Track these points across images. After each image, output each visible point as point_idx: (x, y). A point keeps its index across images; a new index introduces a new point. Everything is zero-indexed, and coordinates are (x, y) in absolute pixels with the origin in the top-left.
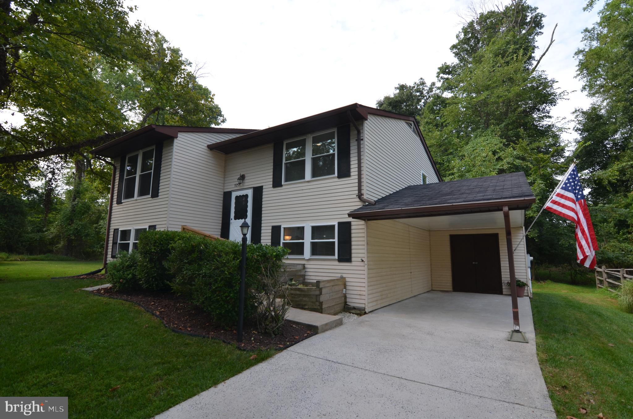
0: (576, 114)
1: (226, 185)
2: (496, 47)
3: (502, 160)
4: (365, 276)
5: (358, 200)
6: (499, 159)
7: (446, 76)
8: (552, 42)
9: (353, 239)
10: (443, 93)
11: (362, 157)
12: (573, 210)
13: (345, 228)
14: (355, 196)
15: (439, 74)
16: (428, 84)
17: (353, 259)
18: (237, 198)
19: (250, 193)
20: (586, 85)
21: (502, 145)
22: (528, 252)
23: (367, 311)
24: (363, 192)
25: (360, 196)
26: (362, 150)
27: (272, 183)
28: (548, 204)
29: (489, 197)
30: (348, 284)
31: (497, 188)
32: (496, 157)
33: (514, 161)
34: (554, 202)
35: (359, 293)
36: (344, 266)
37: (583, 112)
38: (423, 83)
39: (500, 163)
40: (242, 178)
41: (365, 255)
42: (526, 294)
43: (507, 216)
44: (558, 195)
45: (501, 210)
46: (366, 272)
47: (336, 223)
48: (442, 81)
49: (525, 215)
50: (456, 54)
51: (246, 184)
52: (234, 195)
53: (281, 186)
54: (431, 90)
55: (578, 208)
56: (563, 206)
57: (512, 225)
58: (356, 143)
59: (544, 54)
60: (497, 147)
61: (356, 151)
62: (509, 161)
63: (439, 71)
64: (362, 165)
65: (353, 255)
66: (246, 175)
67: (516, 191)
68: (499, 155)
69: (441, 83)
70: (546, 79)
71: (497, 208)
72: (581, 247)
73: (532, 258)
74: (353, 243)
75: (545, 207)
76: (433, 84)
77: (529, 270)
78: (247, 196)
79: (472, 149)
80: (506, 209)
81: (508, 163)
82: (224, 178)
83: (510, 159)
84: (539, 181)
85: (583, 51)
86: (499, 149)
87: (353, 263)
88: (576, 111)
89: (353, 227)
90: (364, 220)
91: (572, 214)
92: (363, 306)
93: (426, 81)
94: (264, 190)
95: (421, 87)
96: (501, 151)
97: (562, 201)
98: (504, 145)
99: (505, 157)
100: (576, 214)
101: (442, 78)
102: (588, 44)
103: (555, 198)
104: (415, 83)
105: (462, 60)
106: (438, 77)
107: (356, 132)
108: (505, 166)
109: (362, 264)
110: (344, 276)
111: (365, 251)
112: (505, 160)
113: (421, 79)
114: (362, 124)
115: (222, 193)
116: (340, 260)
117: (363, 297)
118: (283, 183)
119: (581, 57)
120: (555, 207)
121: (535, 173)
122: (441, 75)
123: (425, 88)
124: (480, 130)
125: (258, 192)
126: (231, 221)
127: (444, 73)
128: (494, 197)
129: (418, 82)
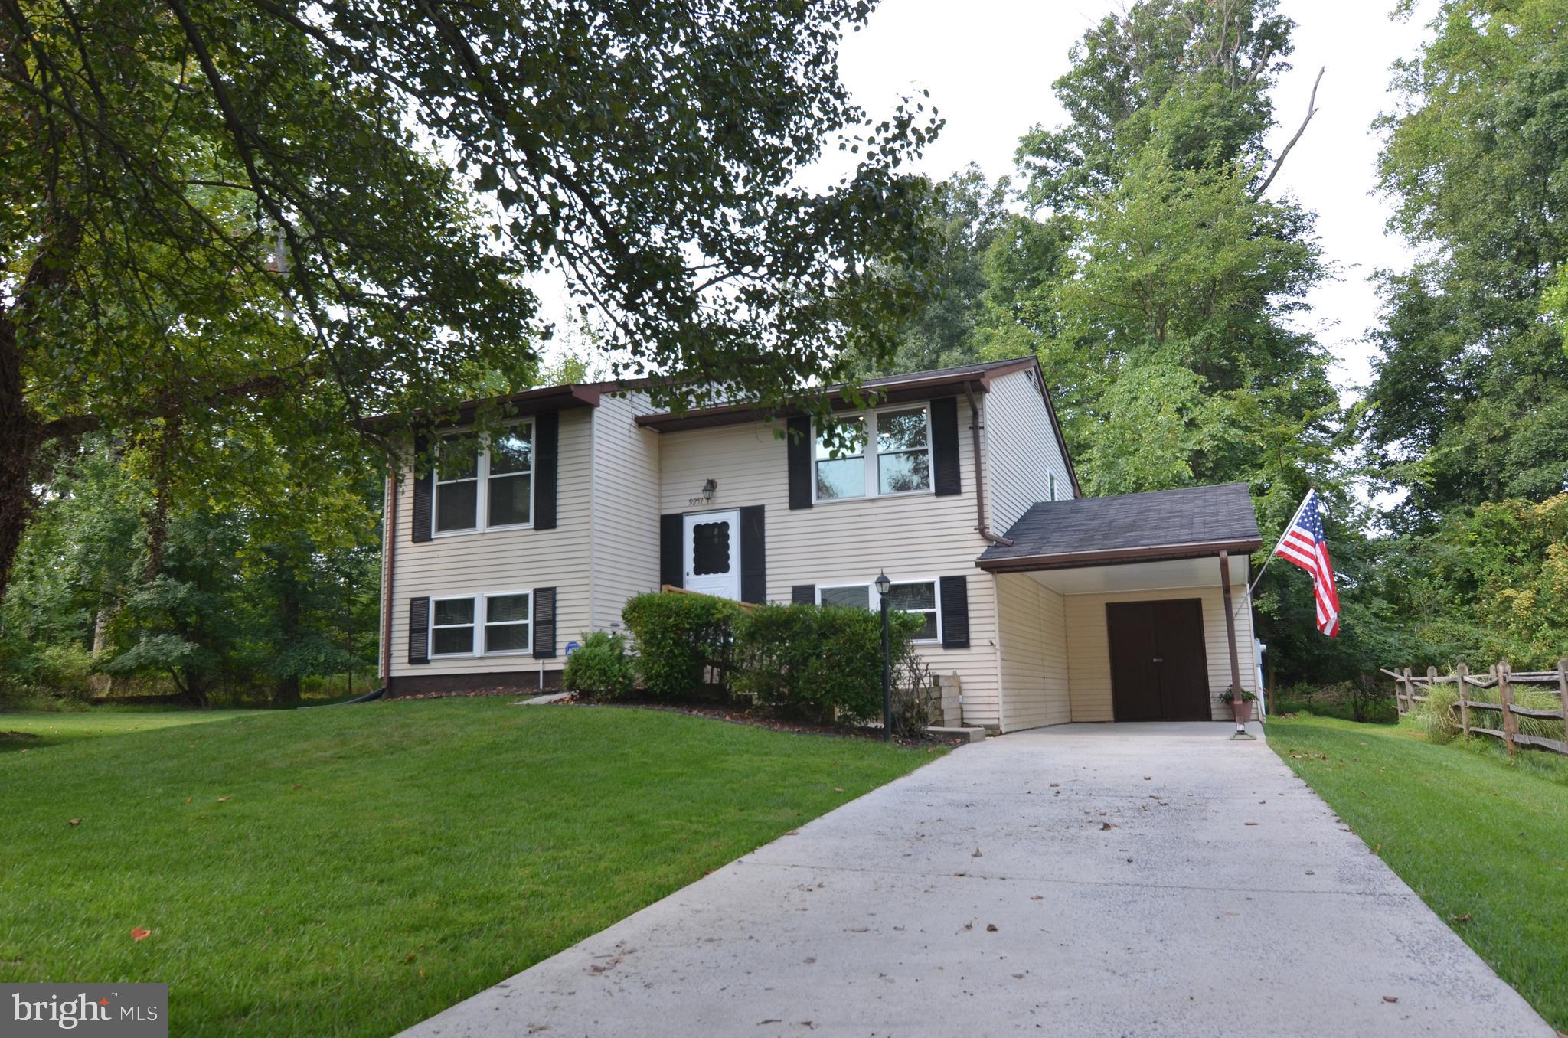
0: (1375, 283)
1: (664, 500)
2: (1178, 119)
3: (1198, 427)
4: (999, 671)
5: (979, 536)
6: (1192, 424)
7: (1040, 161)
8: (1312, 112)
9: (970, 607)
10: (1033, 213)
11: (983, 460)
12: (1311, 556)
13: (955, 588)
14: (972, 530)
15: (1020, 153)
16: (992, 181)
17: (972, 643)
18: (698, 529)
19: (734, 520)
20: (1394, 219)
21: (1197, 389)
22: (1257, 635)
23: (1003, 729)
24: (987, 522)
25: (982, 529)
26: (982, 446)
27: (787, 500)
28: (1280, 547)
29: (1200, 536)
30: (964, 686)
31: (1209, 519)
32: (1186, 419)
33: (1225, 432)
34: (1288, 544)
35: (987, 700)
36: (956, 656)
37: (1394, 280)
38: (976, 178)
39: (1196, 436)
40: (711, 485)
41: (997, 635)
42: (1254, 717)
43: (1224, 565)
44: (1294, 534)
45: (1218, 555)
46: (998, 664)
47: (936, 579)
48: (1030, 173)
49: (1250, 561)
50: (1071, 104)
51: (719, 500)
52: (689, 524)
53: (809, 505)
54: (998, 196)
55: (1318, 552)
56: (1300, 550)
57: (1232, 582)
58: (970, 433)
59: (1293, 143)
60: (1186, 394)
61: (971, 448)
62: (1214, 431)
63: (1020, 145)
64: (984, 474)
65: (972, 635)
66: (718, 482)
67: (1237, 528)
68: (1191, 416)
69: (1028, 180)
70: (1296, 208)
71: (1212, 552)
72: (1323, 607)
73: (1264, 647)
74: (971, 614)
75: (1276, 551)
76: (1005, 181)
77: (1259, 669)
78: (725, 526)
79: (1128, 396)
80: (1224, 554)
81: (1213, 437)
82: (660, 485)
83: (1217, 428)
84: (1279, 483)
85: (1392, 119)
86: (1191, 400)
87: (973, 650)
88: (1376, 274)
89: (969, 586)
90: (992, 573)
91: (1310, 562)
92: (996, 722)
93: (984, 170)
94: (767, 514)
95: (971, 187)
96: (1196, 406)
97: (1299, 543)
98: (1202, 388)
99: (1206, 422)
100: (1316, 561)
101: (1028, 165)
102: (1402, 103)
103: (1289, 538)
104: (955, 175)
105: (1081, 117)
106: (1017, 161)
107: (971, 413)
108: (1205, 444)
109: (990, 650)
110: (959, 673)
111: (996, 627)
112: (1205, 430)
113: (972, 163)
114: (981, 399)
115: (658, 518)
116: (947, 645)
117: (995, 707)
118: (814, 500)
119: (1386, 132)
120: (1289, 551)
121: (1272, 463)
122: (1028, 158)
123: (983, 191)
124: (1146, 345)
125: (753, 519)
126: (686, 578)
127: (1038, 152)
128: (1208, 536)
129: (963, 173)
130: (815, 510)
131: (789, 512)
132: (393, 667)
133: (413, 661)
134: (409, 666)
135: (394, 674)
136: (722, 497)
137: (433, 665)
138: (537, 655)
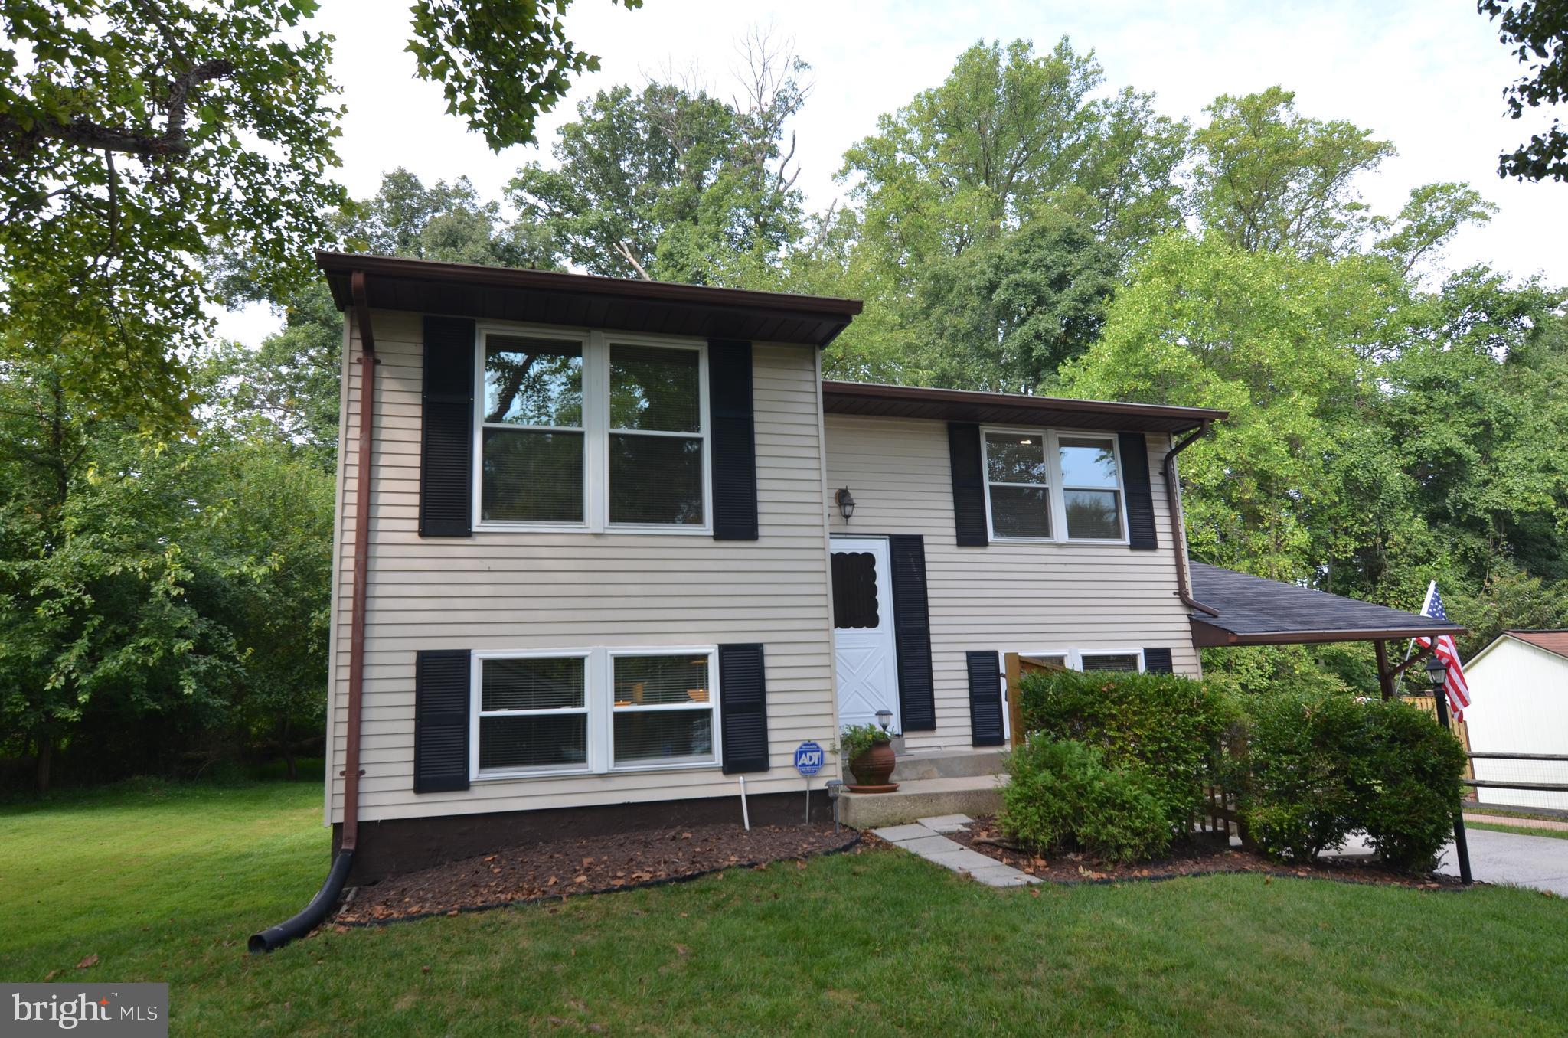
130: (990, 549)
131: (955, 549)
132: (364, 800)
133: (423, 784)
134: (412, 797)
135: (369, 815)
136: (860, 519)
137: (477, 792)
138: (732, 766)
